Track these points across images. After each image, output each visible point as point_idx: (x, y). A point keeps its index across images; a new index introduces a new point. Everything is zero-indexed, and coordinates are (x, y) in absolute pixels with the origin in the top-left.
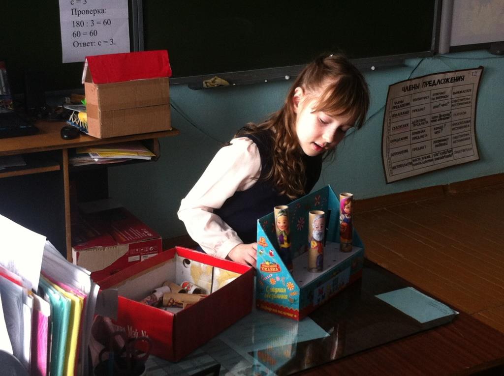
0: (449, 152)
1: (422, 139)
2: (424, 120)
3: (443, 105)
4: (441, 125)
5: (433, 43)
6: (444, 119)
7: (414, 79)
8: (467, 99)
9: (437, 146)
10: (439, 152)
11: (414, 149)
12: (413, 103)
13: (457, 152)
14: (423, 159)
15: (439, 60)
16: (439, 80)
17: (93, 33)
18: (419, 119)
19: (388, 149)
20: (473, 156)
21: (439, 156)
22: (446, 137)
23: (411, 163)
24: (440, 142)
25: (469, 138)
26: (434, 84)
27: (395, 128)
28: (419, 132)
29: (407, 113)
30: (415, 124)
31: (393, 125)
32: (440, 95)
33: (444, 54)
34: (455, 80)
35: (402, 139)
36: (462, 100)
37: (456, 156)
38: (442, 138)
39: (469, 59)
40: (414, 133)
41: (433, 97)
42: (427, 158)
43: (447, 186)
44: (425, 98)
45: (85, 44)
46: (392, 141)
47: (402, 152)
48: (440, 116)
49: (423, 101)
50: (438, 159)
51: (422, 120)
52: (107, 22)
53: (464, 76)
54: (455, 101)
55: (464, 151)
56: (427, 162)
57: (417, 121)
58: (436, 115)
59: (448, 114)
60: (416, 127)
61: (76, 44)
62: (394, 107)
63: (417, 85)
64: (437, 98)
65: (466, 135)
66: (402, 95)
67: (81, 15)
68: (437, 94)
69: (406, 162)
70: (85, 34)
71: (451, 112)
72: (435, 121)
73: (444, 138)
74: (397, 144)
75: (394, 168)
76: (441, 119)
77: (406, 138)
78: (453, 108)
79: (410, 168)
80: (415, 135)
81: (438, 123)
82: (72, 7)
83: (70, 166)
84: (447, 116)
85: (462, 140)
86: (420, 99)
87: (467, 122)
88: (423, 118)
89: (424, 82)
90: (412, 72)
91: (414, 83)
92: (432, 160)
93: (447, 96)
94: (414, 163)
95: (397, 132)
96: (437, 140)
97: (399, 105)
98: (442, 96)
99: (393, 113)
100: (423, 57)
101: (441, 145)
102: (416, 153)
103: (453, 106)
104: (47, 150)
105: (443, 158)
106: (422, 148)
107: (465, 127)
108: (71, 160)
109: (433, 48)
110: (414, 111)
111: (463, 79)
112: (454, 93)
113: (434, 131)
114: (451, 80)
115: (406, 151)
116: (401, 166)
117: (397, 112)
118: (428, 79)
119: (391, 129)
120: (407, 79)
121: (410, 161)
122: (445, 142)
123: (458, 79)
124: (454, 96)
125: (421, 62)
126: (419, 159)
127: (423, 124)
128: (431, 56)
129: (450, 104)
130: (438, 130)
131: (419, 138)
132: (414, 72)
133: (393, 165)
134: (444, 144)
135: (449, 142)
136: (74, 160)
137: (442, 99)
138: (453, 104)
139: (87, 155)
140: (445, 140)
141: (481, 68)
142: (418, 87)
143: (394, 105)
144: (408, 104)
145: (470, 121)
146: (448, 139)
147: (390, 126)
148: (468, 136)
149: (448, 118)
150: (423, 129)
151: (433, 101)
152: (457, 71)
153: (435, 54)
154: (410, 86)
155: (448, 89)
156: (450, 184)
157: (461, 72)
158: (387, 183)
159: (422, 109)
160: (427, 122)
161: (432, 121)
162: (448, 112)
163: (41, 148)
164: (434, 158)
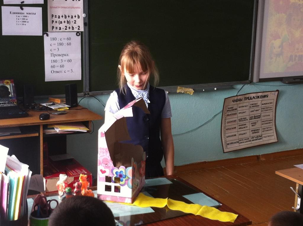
0: (260, 137)
1: (244, 129)
2: (246, 118)
3: (256, 111)
4: (255, 122)
5: (250, 77)
6: (257, 118)
7: (239, 95)
8: (270, 108)
9: (253, 133)
10: (254, 136)
11: (240, 134)
12: (239, 109)
13: (265, 137)
14: (245, 140)
15: (254, 86)
16: (253, 97)
17: (62, 66)
18: (242, 117)
19: (225, 134)
20: (274, 139)
21: (255, 139)
22: (258, 129)
23: (238, 142)
24: (255, 131)
25: (272, 130)
26: (251, 99)
27: (228, 122)
28: (242, 125)
29: (235, 114)
30: (240, 120)
31: (227, 121)
32: (254, 105)
33: (257, 82)
34: (263, 97)
35: (233, 128)
36: (267, 108)
37: (264, 139)
38: (256, 129)
39: (271, 86)
40: (240, 126)
41: (250, 106)
42: (248, 140)
43: (260, 155)
44: (246, 106)
45: (57, 72)
46: (227, 129)
47: (232, 136)
48: (255, 116)
49: (244, 108)
50: (254, 140)
51: (244, 118)
52: (70, 61)
53: (268, 95)
54: (263, 109)
55: (269, 136)
56: (247, 142)
57: (242, 119)
58: (252, 116)
59: (259, 116)
60: (241, 122)
61: (53, 72)
62: (228, 111)
63: (241, 99)
64: (253, 107)
65: (270, 128)
66: (232, 104)
67: (56, 57)
68: (253, 104)
69: (235, 141)
70: (58, 66)
71: (261, 115)
72: (252, 119)
73: (257, 129)
74: (229, 131)
75: (228, 144)
76: (255, 118)
77: (235, 128)
78: (262, 112)
79: (237, 145)
80: (241, 127)
81: (254, 120)
82: (52, 52)
83: (44, 134)
84: (259, 117)
85: (268, 130)
86: (243, 107)
87: (270, 120)
88: (244, 117)
89: (245, 98)
90: (238, 92)
91: (239, 97)
92: (250, 141)
93: (259, 106)
94: (239, 142)
95: (230, 124)
96: (253, 130)
97: (231, 109)
98: (256, 105)
99: (227, 114)
100: (245, 84)
101: (255, 133)
102: (241, 136)
103: (262, 111)
104: (32, 125)
105: (256, 140)
106: (245, 134)
107: (270, 123)
108: (44, 131)
109: (250, 79)
110: (240, 113)
111: (267, 97)
112: (262, 104)
113: (251, 125)
114: (261, 97)
115: (235, 135)
116: (232, 143)
117: (230, 113)
118: (247, 96)
119: (226, 123)
120: (235, 95)
121: (238, 141)
122: (258, 131)
123: (265, 96)
124: (263, 106)
125: (243, 87)
126: (243, 140)
127: (245, 120)
128: (249, 84)
129: (260, 111)
130: (254, 124)
131: (242, 128)
132: (239, 92)
133: (228, 143)
134: (257, 132)
135: (260, 131)
136: (46, 131)
137: (256, 107)
138: (262, 110)
139: (53, 128)
140: (258, 130)
141: (278, 91)
142: (242, 100)
143: (228, 109)
144: (236, 109)
145: (272, 120)
146: (259, 129)
147: (225, 121)
148: (271, 129)
149: (259, 118)
150: (245, 123)
151: (250, 108)
152: (264, 92)
153: (251, 82)
154: (237, 99)
155: (259, 101)
156: (261, 155)
157: (266, 93)
158: (224, 153)
159: (244, 112)
160: (247, 120)
161: (250, 119)
162: (259, 115)
163: (28, 124)
164: (251, 140)
